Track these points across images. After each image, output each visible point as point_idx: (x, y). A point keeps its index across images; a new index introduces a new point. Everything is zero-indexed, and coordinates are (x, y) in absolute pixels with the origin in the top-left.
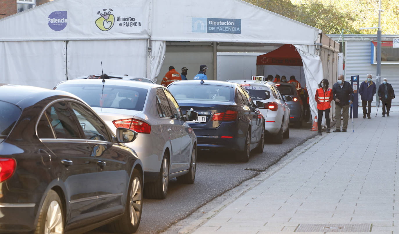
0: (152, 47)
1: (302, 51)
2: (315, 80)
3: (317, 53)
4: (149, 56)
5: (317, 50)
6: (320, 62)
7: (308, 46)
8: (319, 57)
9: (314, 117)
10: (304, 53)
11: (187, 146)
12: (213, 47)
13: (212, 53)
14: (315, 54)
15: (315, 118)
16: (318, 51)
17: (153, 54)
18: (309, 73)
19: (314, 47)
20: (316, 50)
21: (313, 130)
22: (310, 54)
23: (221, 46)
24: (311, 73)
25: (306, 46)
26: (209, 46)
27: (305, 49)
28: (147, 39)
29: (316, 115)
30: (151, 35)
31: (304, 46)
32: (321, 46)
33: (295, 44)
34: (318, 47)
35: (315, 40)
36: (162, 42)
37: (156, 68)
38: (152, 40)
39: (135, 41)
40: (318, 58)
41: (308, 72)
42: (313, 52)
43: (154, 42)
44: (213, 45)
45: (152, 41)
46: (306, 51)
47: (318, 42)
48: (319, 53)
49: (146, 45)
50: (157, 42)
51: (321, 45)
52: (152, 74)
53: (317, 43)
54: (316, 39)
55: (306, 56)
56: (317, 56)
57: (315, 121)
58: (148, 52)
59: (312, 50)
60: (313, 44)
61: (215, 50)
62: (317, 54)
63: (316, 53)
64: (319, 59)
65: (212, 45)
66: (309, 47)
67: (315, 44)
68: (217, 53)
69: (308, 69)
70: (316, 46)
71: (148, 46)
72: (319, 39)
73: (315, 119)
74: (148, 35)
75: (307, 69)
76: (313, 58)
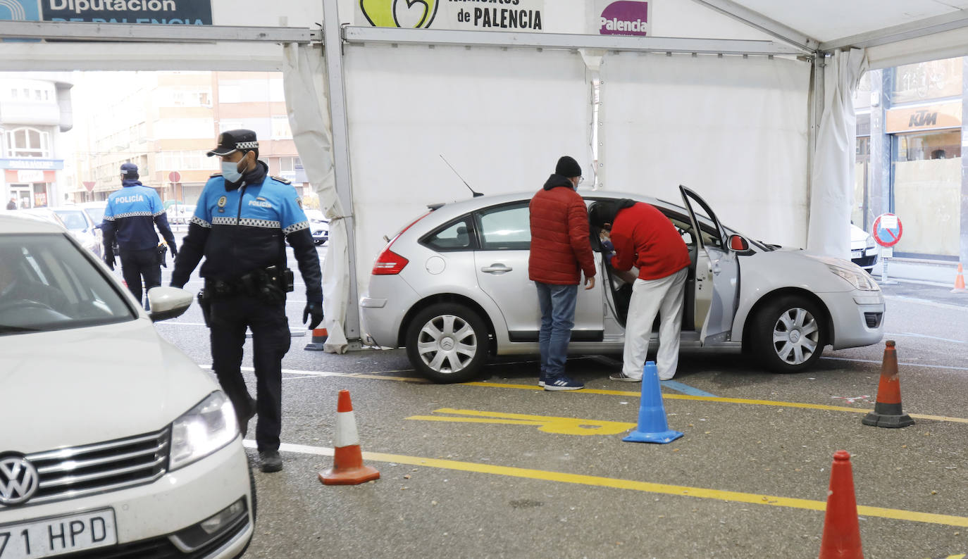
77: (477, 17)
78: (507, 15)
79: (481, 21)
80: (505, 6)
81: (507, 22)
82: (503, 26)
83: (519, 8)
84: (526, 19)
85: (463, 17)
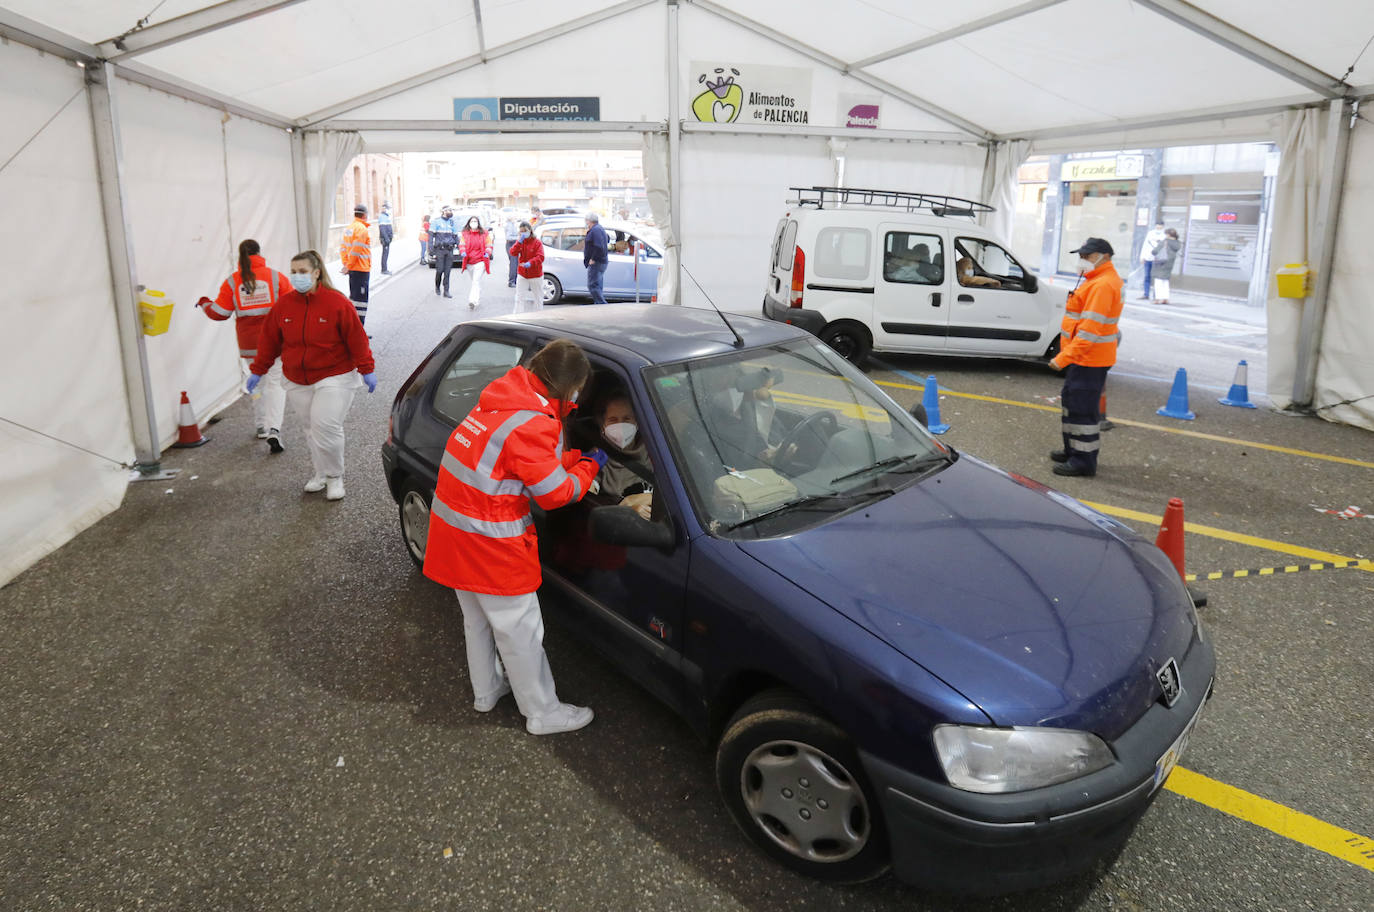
77: (767, 115)
78: (786, 114)
79: (769, 118)
80: (785, 108)
81: (785, 119)
82: (783, 121)
83: (793, 109)
84: (798, 117)
85: (757, 115)
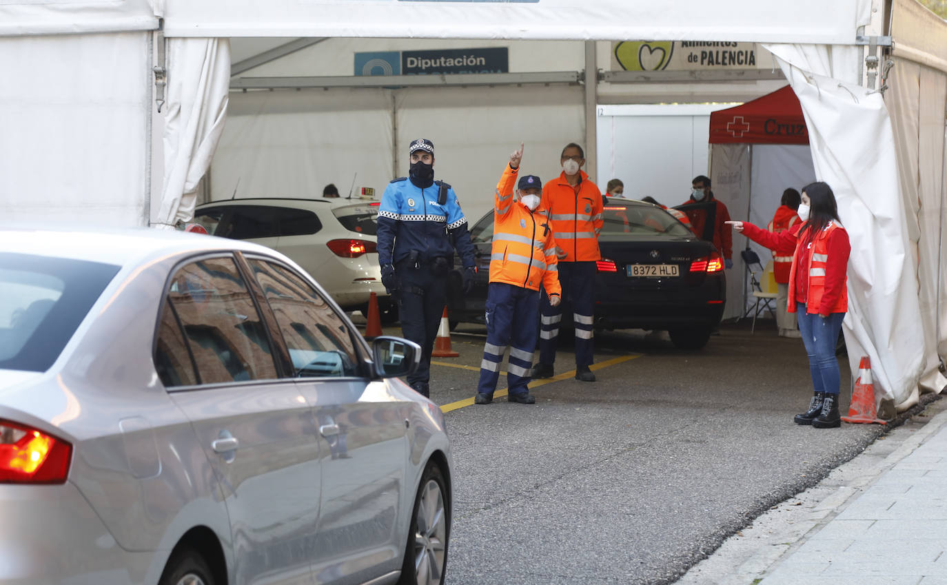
0: (171, 65)
1: (801, 70)
2: (861, 199)
3: (872, 78)
4: (160, 102)
5: (871, 64)
6: (885, 116)
7: (829, 47)
8: (879, 95)
9: (859, 359)
10: (809, 79)
11: (369, 490)
12: (584, 87)
13: (581, 108)
14: (860, 83)
15: (861, 367)
16: (872, 71)
17: (172, 94)
18: (836, 167)
19: (855, 51)
20: (865, 67)
21: (854, 418)
22: (839, 86)
23: (612, 82)
24: (842, 169)
25: (823, 51)
26: (571, 84)
27: (816, 62)
28: (151, 32)
29: (865, 351)
30: (165, 12)
31: (811, 51)
32: (887, 51)
33: (771, 44)
34: (873, 51)
35: (861, 23)
36: (211, 41)
37: (188, 153)
38: (167, 35)
39: (100, 40)
40: (874, 101)
41: (827, 161)
42: (852, 78)
43: (179, 42)
44: (583, 80)
45: (169, 38)
46: (823, 74)
47: (874, 29)
48: (878, 78)
49: (145, 57)
50: (190, 43)
51: (887, 41)
52: (169, 179)
53: (871, 38)
54: (866, 15)
55: (820, 95)
56: (868, 94)
57: (860, 379)
58: (155, 88)
59: (848, 65)
60: (853, 41)
61: (590, 96)
62: (871, 84)
63: (865, 78)
64: (879, 107)
65: (581, 82)
66: (836, 52)
67: (858, 38)
68: (599, 107)
69: (831, 152)
70: (866, 49)
71: (156, 63)
72: (878, 18)
73: (864, 370)
74: (153, 15)
75: (825, 149)
76: (851, 101)
77: (703, 59)
79: (706, 61)
80: (726, 49)
82: (724, 64)
83: (737, 50)
84: (742, 58)
85: (692, 59)
